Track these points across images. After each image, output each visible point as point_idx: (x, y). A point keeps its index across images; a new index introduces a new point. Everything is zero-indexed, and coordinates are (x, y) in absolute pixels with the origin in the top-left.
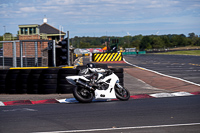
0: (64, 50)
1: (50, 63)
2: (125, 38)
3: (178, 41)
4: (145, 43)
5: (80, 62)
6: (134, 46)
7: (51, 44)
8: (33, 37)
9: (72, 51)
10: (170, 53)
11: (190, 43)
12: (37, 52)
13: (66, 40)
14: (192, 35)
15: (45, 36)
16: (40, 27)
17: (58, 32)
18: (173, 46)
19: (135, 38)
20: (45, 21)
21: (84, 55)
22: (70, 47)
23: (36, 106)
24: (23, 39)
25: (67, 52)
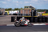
0: (35, 12)
1: (32, 15)
5: (39, 15)
7: (32, 11)
9: (37, 13)
13: (36, 10)
15: (30, 9)
16: (29, 7)
17: (34, 8)
20: (31, 5)
21: (40, 14)
22: (37, 12)
25: (36, 13)
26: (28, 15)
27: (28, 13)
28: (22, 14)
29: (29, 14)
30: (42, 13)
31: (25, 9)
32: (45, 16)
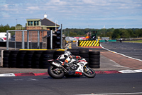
0: (58, 38)
1: (48, 47)
2: (102, 30)
3: (139, 33)
4: (116, 34)
5: (69, 47)
6: (108, 36)
7: (49, 33)
8: (36, 28)
9: (64, 38)
10: (134, 42)
12: (39, 39)
13: (60, 30)
15: (45, 27)
16: (42, 21)
17: (54, 24)
18: (136, 37)
19: (109, 30)
20: (45, 16)
21: (72, 41)
22: (63, 36)
23: (37, 77)
24: (29, 29)
25: (60, 39)
28: (21, 43)
29: (41, 44)
31: (30, 28)
32: (88, 49)
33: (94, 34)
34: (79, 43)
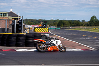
0: (20, 25)
1: (13, 31)
2: (51, 21)
3: (76, 23)
4: (60, 24)
5: (27, 32)
6: (55, 25)
7: (14, 22)
8: (5, 18)
9: (24, 26)
10: (72, 29)
11: (82, 25)
13: (21, 20)
14: (83, 21)
15: (11, 18)
16: (8, 13)
17: (17, 16)
18: (74, 26)
19: (55, 21)
20: (11, 10)
22: (23, 24)
23: (4, 52)
25: (21, 27)
26: (6, 30)
27: (6, 26)
29: (8, 29)
30: (35, 26)
31: (0, 18)
32: (40, 34)
33: (45, 23)
34: (34, 29)
